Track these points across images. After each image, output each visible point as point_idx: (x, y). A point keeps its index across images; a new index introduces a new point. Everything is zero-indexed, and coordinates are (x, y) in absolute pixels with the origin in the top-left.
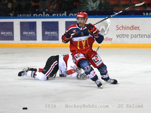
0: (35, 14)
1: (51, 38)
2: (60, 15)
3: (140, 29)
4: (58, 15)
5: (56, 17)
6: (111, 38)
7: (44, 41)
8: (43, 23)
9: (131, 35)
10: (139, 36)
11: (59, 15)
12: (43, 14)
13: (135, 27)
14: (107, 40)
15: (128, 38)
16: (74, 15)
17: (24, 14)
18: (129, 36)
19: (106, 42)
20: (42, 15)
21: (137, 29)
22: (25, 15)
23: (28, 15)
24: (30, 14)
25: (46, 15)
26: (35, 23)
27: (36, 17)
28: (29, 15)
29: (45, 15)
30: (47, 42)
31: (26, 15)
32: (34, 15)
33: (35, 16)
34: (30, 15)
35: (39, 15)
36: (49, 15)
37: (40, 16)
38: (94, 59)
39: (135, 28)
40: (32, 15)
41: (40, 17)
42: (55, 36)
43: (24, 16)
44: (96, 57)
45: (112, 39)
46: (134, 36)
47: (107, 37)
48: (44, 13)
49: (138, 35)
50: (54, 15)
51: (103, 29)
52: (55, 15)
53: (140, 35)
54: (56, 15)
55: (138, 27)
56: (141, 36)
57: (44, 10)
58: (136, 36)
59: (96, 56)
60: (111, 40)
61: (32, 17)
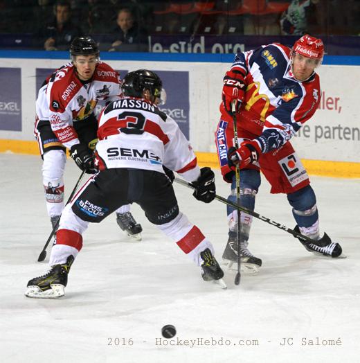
3: (340, 108)
9: (317, 128)
10: (337, 131)
13: (326, 99)
15: (308, 136)
18: (309, 131)
21: (333, 106)
38: (284, 165)
39: (328, 103)
44: (292, 159)
46: (325, 130)
49: (334, 129)
53: (339, 128)
55: (337, 99)
56: (345, 133)
58: (329, 132)
59: (293, 156)
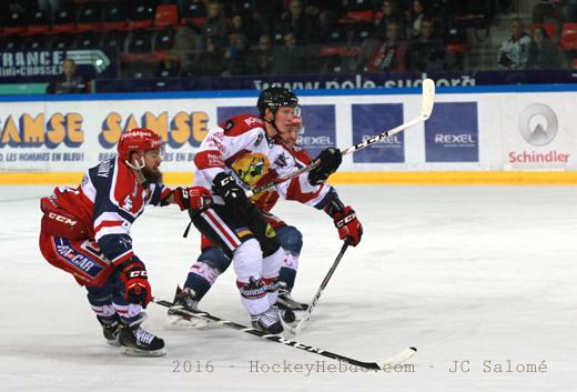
0: (330, 80)
1: (379, 155)
2: (409, 83)
4: (400, 83)
5: (395, 90)
6: (564, 153)
7: (359, 165)
8: (356, 108)
11: (405, 84)
12: (354, 83)
14: (551, 160)
16: (450, 83)
17: (298, 81)
19: (550, 167)
20: (352, 86)
22: (301, 85)
23: (309, 85)
24: (316, 81)
25: (365, 86)
26: (331, 109)
27: (333, 92)
28: (313, 85)
29: (362, 83)
30: (367, 167)
31: (304, 86)
32: (328, 85)
33: (333, 87)
34: (317, 84)
35: (344, 86)
36: (373, 85)
37: (348, 86)
40: (322, 86)
41: (348, 92)
42: (391, 149)
43: (298, 88)
45: (567, 156)
47: (553, 149)
48: (358, 78)
50: (388, 84)
51: (539, 127)
52: (393, 83)
54: (397, 85)
57: (359, 70)
60: (566, 160)
61: (322, 91)
